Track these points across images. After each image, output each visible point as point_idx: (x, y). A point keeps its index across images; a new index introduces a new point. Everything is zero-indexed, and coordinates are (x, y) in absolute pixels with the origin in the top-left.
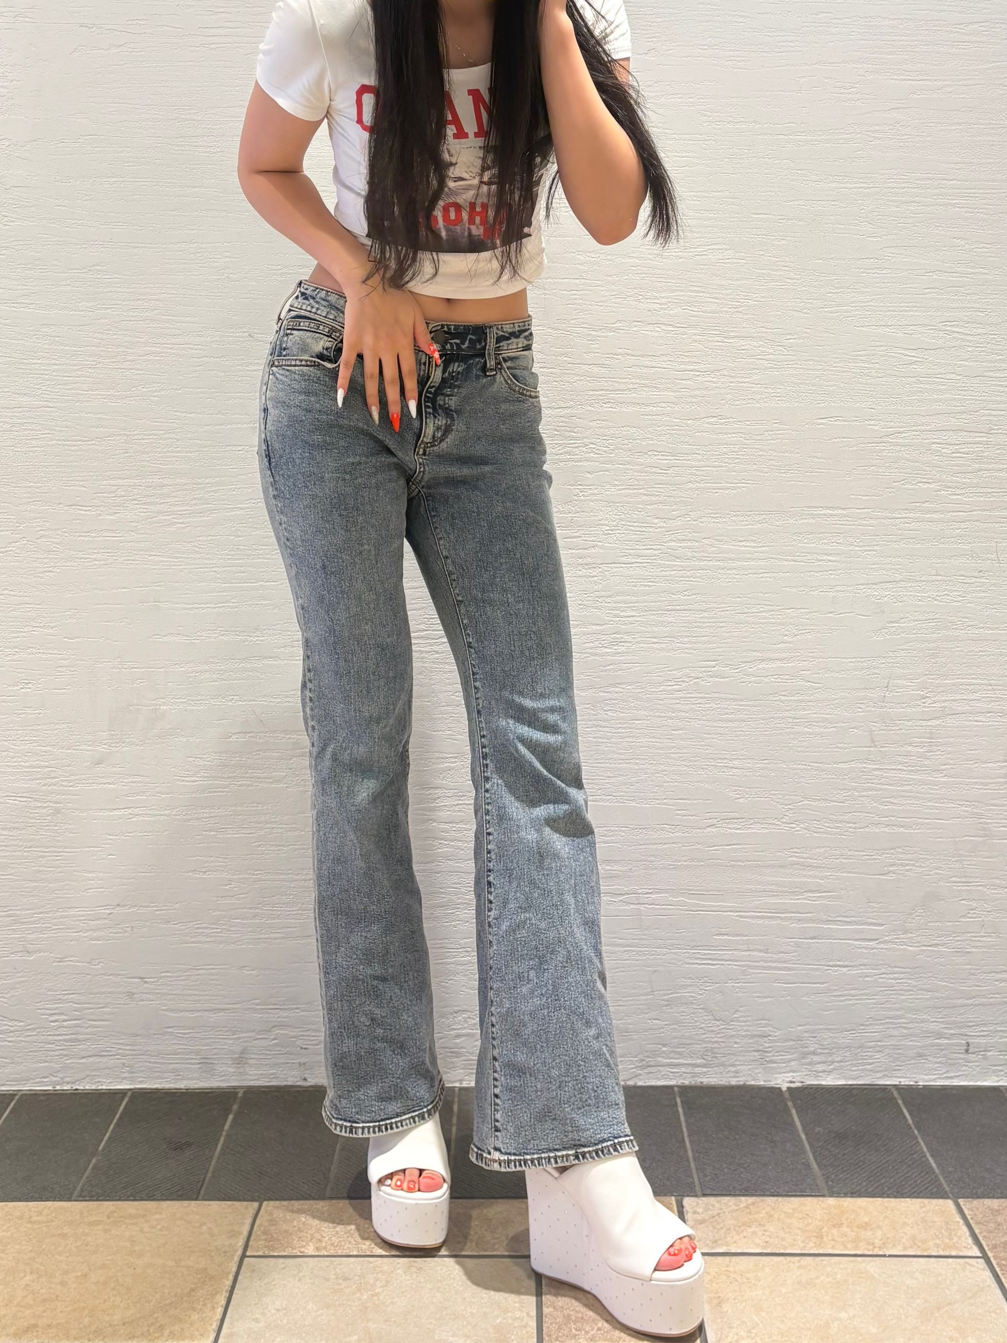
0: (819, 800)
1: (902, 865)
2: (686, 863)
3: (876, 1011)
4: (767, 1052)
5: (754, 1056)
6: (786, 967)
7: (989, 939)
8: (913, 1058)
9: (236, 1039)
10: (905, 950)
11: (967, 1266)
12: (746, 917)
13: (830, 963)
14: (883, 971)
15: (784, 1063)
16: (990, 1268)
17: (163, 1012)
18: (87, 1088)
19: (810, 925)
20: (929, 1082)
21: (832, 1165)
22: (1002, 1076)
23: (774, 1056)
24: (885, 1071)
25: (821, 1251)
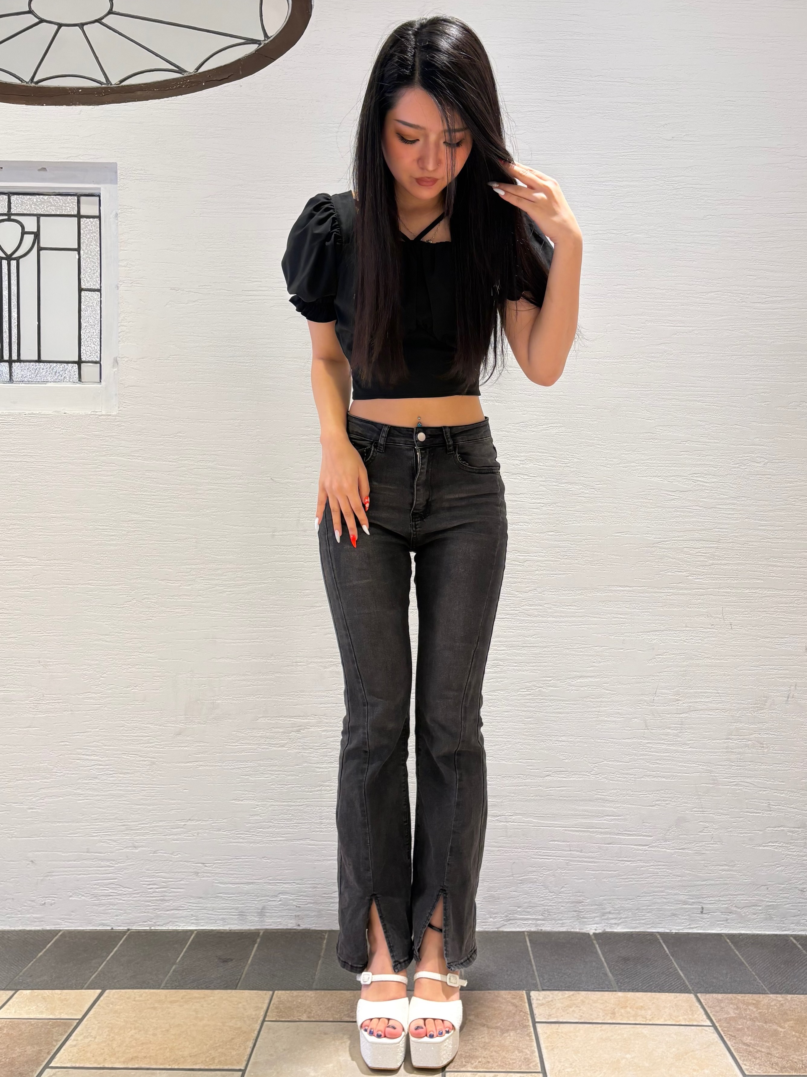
0: (614, 761)
1: (663, 800)
2: (533, 798)
3: (647, 888)
4: (581, 912)
5: (573, 914)
6: (593, 861)
7: (717, 846)
8: (670, 916)
9: (259, 900)
10: (665, 851)
11: (703, 1031)
12: (569, 831)
13: (620, 859)
14: (652, 864)
15: (591, 918)
16: (717, 1032)
17: (216, 884)
18: (170, 928)
19: (608, 836)
20: (679, 930)
21: (620, 974)
22: (723, 927)
23: (585, 914)
24: (653, 924)
25: (614, 1022)
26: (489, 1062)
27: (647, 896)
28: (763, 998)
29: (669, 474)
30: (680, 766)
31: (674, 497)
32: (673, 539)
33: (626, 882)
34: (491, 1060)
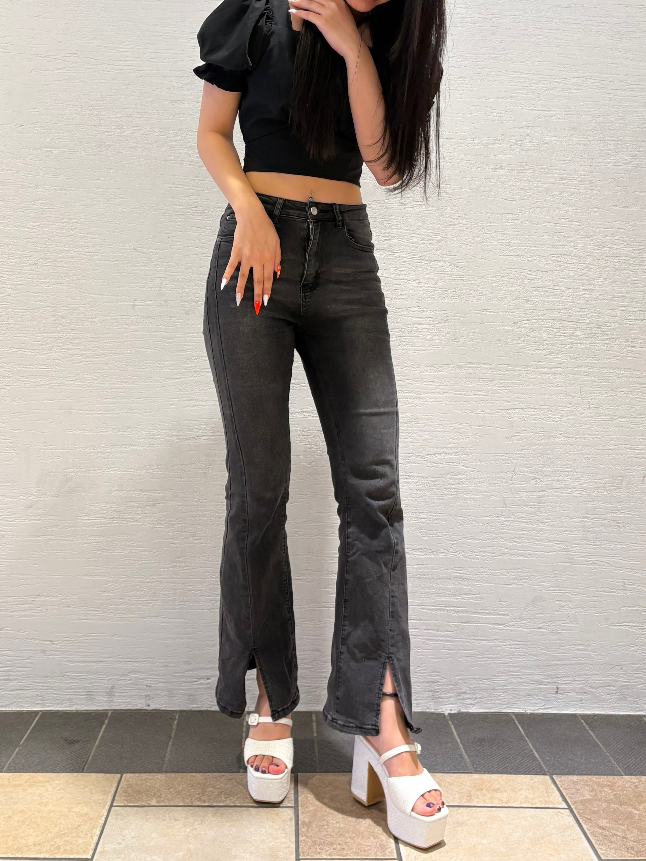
0: (472, 539)
1: (520, 579)
3: (503, 667)
4: (437, 692)
5: (429, 694)
6: (449, 640)
7: (572, 625)
8: (525, 696)
9: (108, 680)
10: (521, 631)
11: (559, 814)
12: (426, 609)
13: (476, 638)
14: (508, 643)
15: (447, 699)
16: (572, 814)
17: (64, 663)
19: (465, 615)
20: (533, 711)
21: (476, 756)
22: (577, 708)
23: (440, 694)
24: (507, 704)
25: (470, 804)
26: (343, 849)
27: (503, 676)
28: (618, 779)
29: (530, 254)
30: (537, 545)
31: (534, 276)
32: (533, 318)
33: (482, 661)
34: (345, 847)
